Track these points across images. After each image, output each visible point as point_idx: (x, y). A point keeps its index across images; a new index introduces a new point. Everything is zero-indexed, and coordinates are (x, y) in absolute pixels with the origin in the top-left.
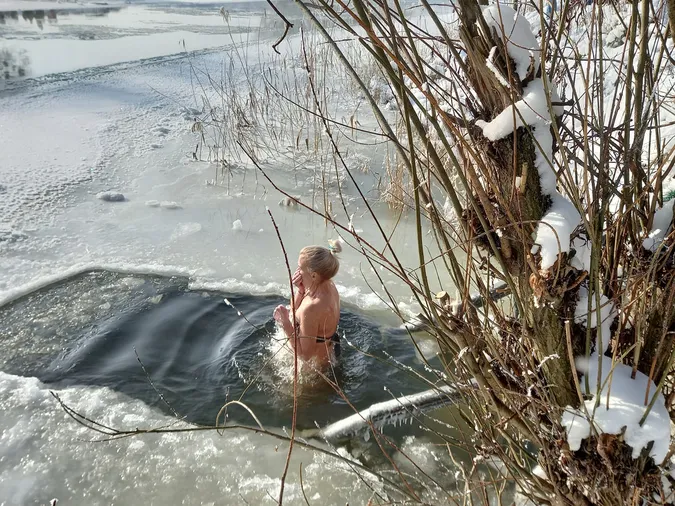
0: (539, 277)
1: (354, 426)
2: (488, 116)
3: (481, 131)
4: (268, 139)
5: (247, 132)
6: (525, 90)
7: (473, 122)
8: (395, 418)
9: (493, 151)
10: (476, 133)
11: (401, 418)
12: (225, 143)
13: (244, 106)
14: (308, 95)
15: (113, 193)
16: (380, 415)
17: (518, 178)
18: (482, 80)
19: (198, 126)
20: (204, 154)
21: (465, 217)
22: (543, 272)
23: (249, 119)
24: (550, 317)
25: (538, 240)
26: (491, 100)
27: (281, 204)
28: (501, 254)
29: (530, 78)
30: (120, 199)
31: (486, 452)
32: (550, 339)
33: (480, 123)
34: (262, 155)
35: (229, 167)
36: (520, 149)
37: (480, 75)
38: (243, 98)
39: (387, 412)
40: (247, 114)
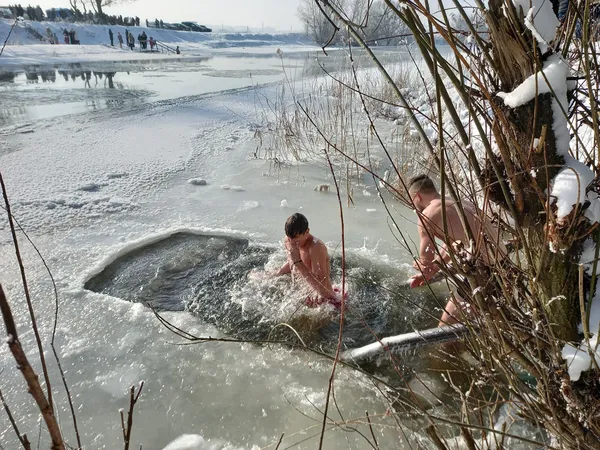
0: (555, 225)
1: (370, 353)
2: (508, 89)
3: (501, 101)
4: (307, 144)
5: (293, 139)
6: (545, 63)
7: (494, 95)
8: (402, 349)
9: (515, 116)
10: (498, 103)
11: (406, 349)
12: (277, 147)
13: (291, 120)
14: (336, 116)
15: (199, 179)
16: (390, 345)
17: (536, 140)
18: (504, 58)
19: (258, 133)
20: (262, 154)
21: (483, 175)
22: (559, 221)
23: (295, 131)
24: (556, 265)
25: (555, 192)
26: (511, 75)
27: (316, 190)
28: (515, 207)
29: (549, 53)
30: (203, 183)
31: (487, 378)
32: (555, 284)
33: (500, 94)
34: (303, 155)
35: (278, 163)
36: (540, 114)
37: (502, 53)
38: (290, 116)
39: (396, 344)
40: (293, 126)
